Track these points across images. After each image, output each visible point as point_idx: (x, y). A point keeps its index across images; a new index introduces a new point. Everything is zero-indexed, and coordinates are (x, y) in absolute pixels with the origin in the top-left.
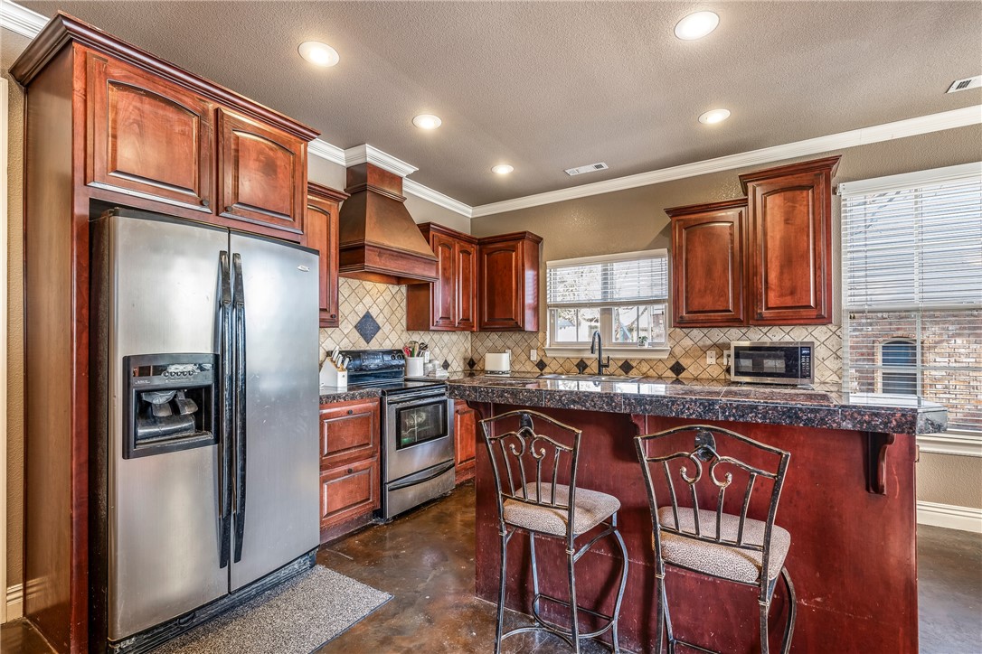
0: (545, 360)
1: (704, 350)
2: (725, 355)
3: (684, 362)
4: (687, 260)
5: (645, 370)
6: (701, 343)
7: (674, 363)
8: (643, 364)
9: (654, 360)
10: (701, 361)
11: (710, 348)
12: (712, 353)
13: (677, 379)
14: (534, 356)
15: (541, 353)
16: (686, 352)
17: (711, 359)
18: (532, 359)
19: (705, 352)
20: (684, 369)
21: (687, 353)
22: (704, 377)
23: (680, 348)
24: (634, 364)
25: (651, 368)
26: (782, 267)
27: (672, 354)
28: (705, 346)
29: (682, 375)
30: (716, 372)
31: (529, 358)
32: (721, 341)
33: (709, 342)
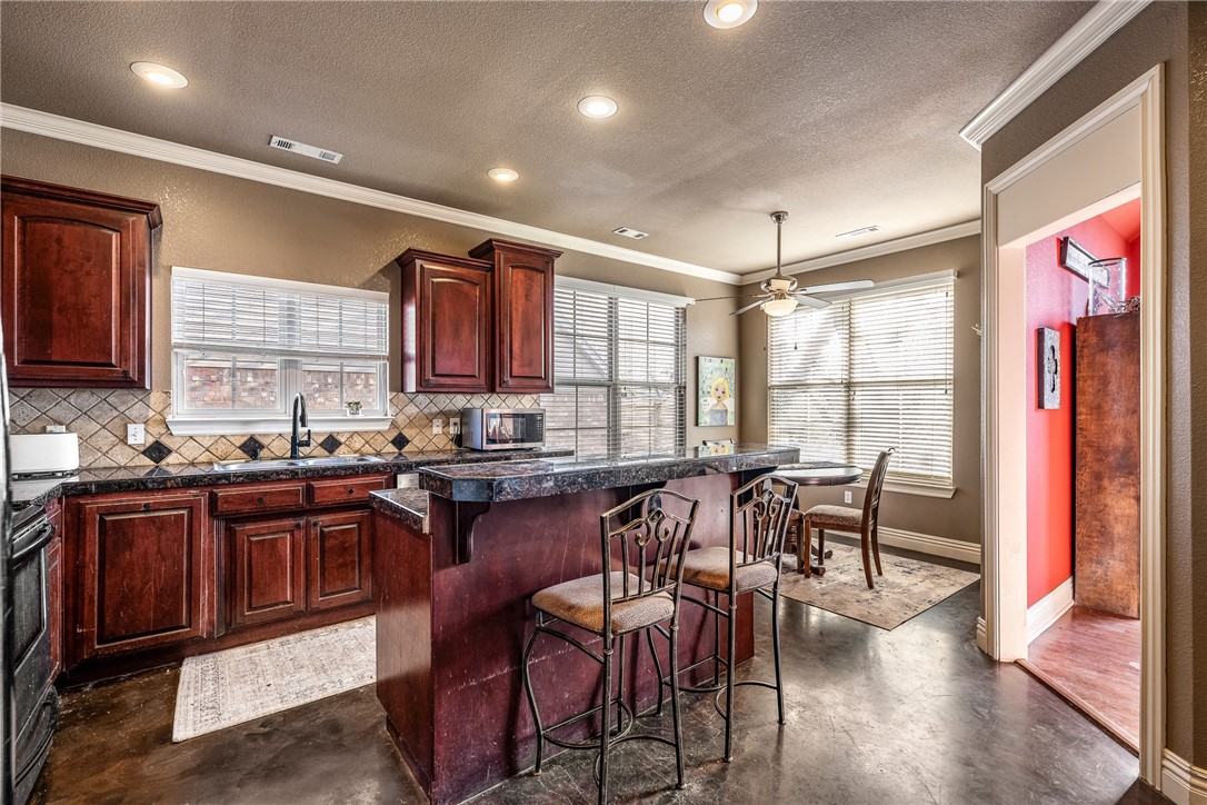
0: (166, 441)
1: (430, 418)
2: (451, 423)
3: (407, 433)
4: (434, 314)
5: (357, 446)
6: (426, 411)
7: (396, 434)
8: (356, 437)
9: (371, 432)
10: (425, 431)
11: (436, 416)
12: (438, 422)
13: (400, 454)
14: (139, 436)
15: (157, 430)
16: (411, 421)
17: (437, 429)
18: (131, 441)
19: (431, 421)
20: (408, 442)
21: (411, 423)
22: (430, 449)
23: (404, 417)
24: (343, 440)
25: (367, 442)
26: (523, 339)
27: (394, 424)
28: (431, 414)
29: (406, 449)
30: (443, 443)
31: (124, 440)
32: (447, 408)
33: (435, 410)
